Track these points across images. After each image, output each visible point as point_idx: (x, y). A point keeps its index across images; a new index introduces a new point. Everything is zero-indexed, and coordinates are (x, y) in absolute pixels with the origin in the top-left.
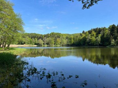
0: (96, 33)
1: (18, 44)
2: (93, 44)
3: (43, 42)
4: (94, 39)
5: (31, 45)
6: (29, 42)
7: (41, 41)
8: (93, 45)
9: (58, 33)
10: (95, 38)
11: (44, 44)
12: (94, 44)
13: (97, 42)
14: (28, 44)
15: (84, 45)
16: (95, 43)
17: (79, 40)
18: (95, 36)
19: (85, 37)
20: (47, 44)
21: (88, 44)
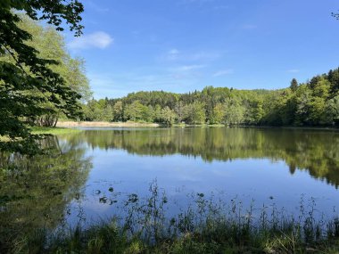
0: (329, 86)
1: (114, 121)
2: (319, 119)
3: (174, 116)
4: (320, 103)
5: (145, 124)
6: (139, 116)
7: (168, 114)
8: (319, 125)
9: (225, 89)
10: (326, 101)
11: (176, 120)
12: (321, 122)
13: (328, 115)
14: (136, 121)
15: (291, 123)
16: (322, 117)
17: (276, 108)
18: (328, 95)
19: (294, 99)
20: (187, 120)
21: (302, 121)
